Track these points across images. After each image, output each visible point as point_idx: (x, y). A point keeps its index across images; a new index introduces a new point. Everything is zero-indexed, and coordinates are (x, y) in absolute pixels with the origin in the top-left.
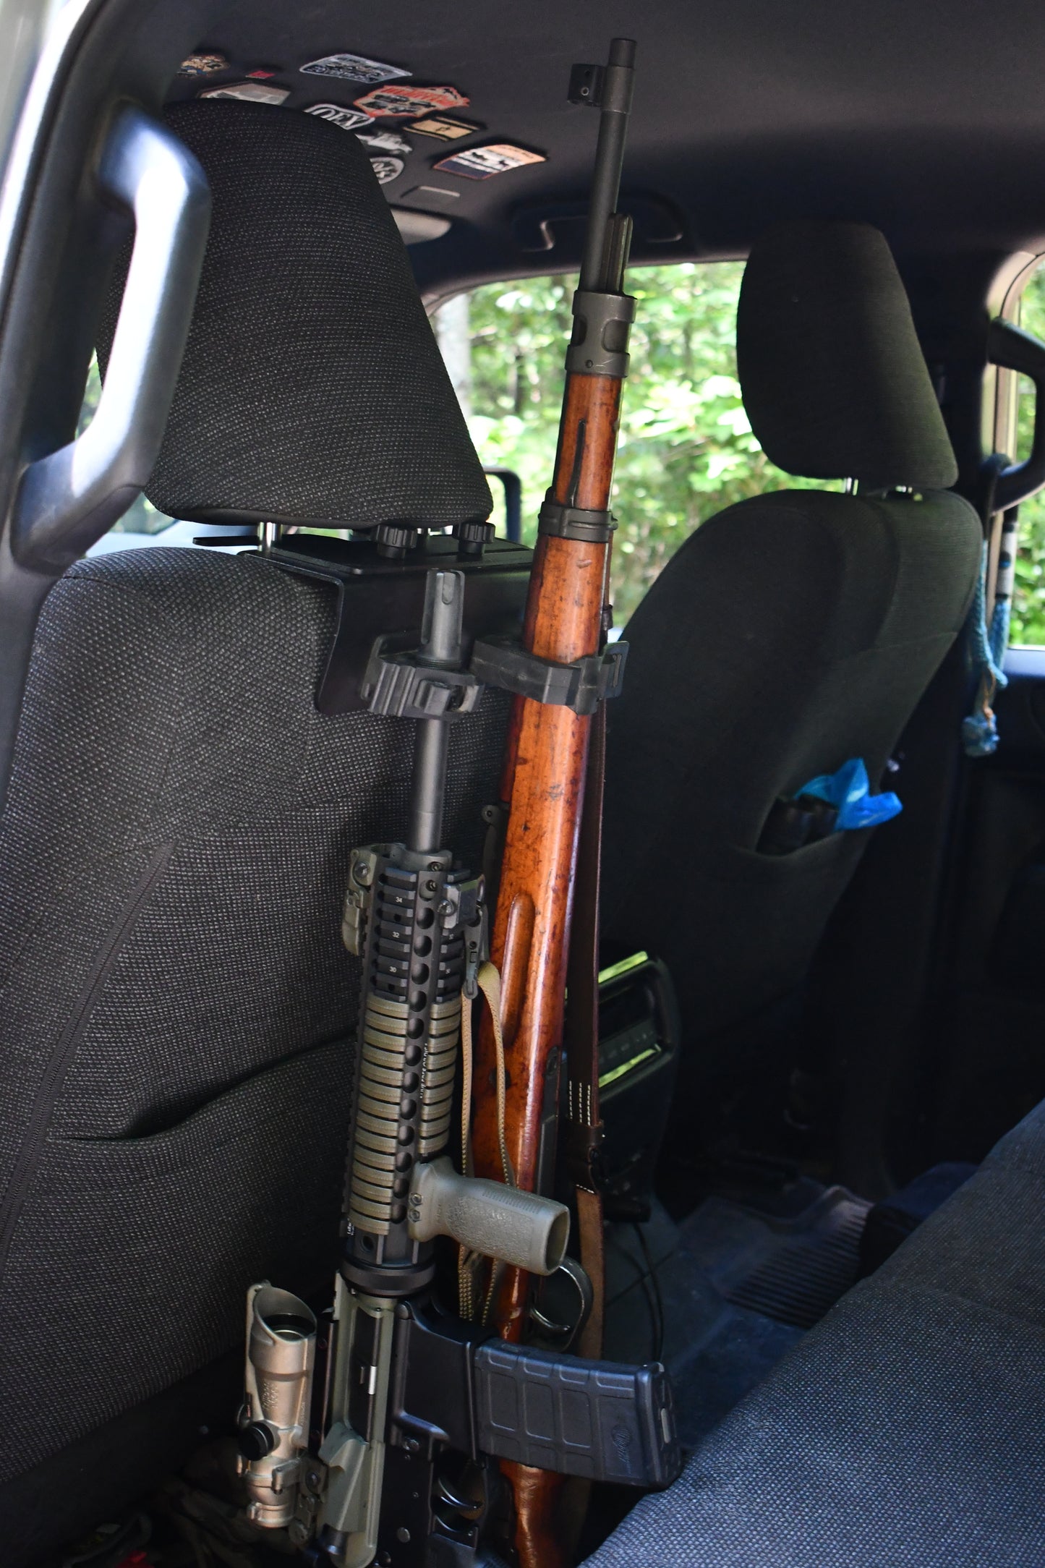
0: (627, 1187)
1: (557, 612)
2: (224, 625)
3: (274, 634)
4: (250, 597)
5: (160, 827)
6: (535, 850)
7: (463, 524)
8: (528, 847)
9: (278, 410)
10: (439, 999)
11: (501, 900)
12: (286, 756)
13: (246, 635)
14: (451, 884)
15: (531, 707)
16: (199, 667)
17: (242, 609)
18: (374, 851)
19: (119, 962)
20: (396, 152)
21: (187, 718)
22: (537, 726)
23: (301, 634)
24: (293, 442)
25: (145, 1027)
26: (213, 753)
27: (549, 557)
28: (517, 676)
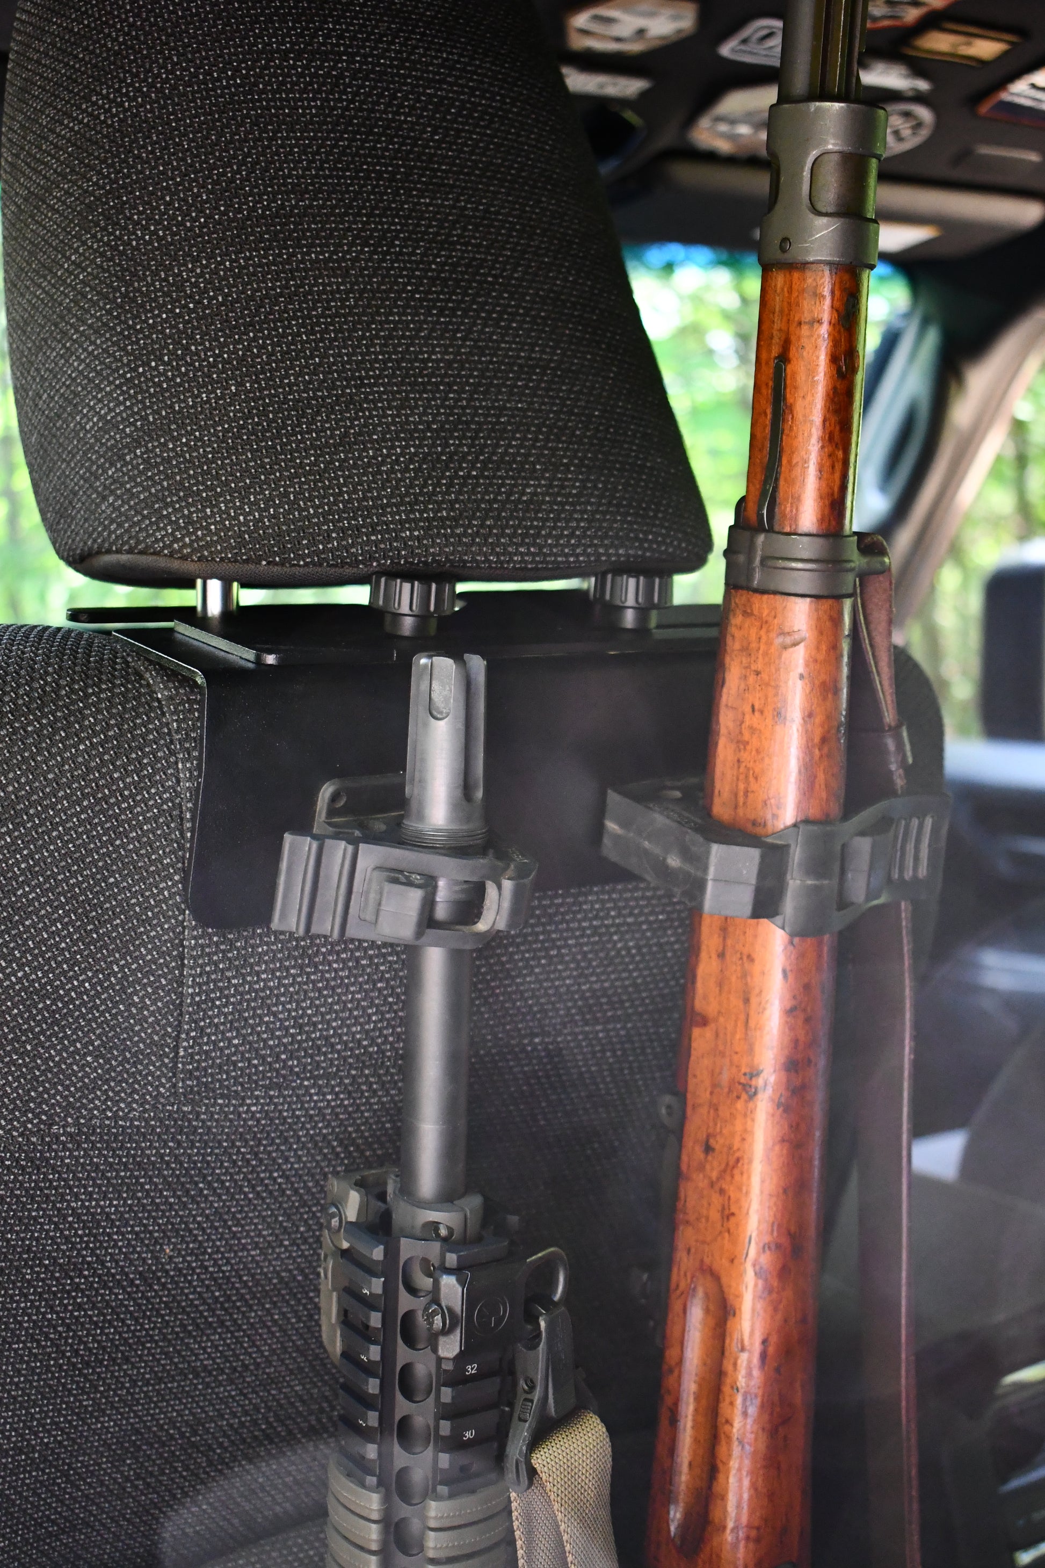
1: (746, 736)
3: (83, 778)
4: (41, 708)
6: (722, 1192)
8: (712, 1185)
10: (443, 1490)
11: (674, 1277)
12: (133, 1005)
14: (449, 1271)
18: (361, 1185)
22: (721, 955)
23: (150, 777)
24: (206, 427)
27: (733, 630)
28: (665, 859)
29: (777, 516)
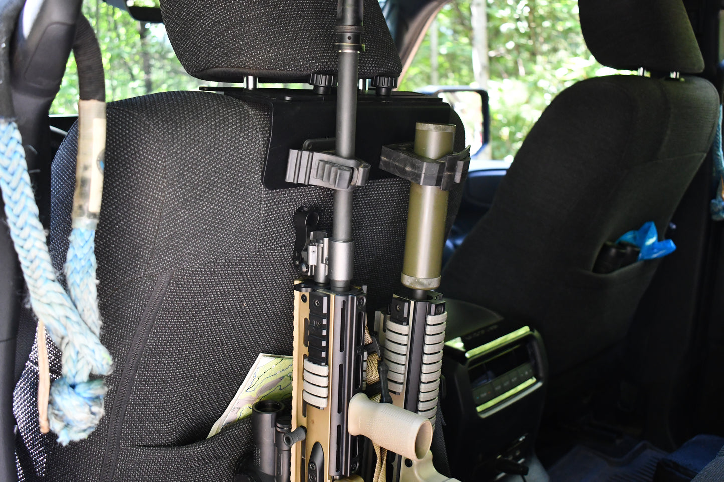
2: (194, 134)
3: (231, 140)
4: (215, 116)
5: (158, 263)
7: (376, 77)
9: (246, 5)
12: (246, 217)
13: (210, 140)
16: (176, 161)
17: (208, 124)
19: (148, 345)
21: (169, 193)
24: (255, 24)
26: (190, 216)
28: (404, 168)
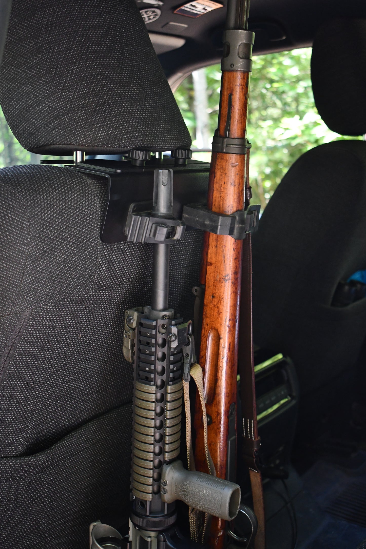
0: (278, 462)
1: (222, 190)
2: (50, 199)
3: (76, 203)
4: (64, 185)
5: (22, 303)
6: (218, 307)
7: (176, 150)
8: (215, 306)
9: (78, 95)
10: (171, 383)
11: (203, 332)
12: (87, 264)
13: (62, 204)
14: (173, 325)
15: (212, 237)
16: (37, 221)
17: (59, 191)
18: (136, 311)
19: (9, 371)
20: (156, 6)
21: (32, 247)
22: (216, 247)
23: (91, 203)
24: (86, 110)
25: (27, 402)
26: (47, 264)
27: (218, 163)
28: (204, 222)
29: (230, 134)
